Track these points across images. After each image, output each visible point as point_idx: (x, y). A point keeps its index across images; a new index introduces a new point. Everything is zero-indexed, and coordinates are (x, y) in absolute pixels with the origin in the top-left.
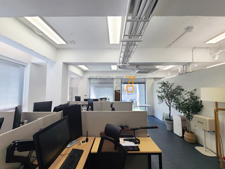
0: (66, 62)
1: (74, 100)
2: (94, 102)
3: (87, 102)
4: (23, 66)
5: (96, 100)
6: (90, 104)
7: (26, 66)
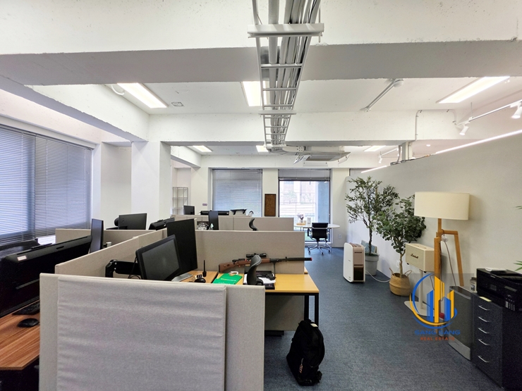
0: (166, 141)
1: (182, 213)
2: (219, 216)
3: (207, 216)
4: (89, 148)
5: (225, 213)
6: (213, 220)
7: (93, 149)
